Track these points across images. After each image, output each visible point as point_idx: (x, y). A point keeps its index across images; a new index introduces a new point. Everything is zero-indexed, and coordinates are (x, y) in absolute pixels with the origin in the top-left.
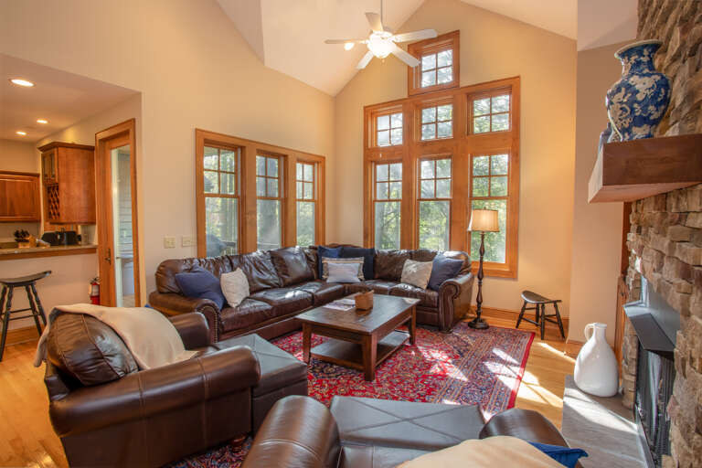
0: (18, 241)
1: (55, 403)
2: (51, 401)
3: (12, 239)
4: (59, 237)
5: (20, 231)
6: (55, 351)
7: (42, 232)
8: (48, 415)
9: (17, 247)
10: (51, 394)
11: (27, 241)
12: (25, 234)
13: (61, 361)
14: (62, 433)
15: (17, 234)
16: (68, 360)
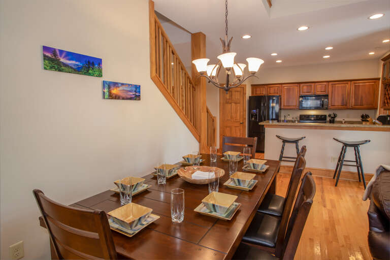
0: (363, 121)
1: (373, 233)
2: (370, 229)
3: (360, 119)
4: (389, 118)
5: (364, 115)
6: (378, 197)
7: (378, 115)
8: (367, 238)
9: (362, 124)
10: (371, 225)
11: (368, 121)
12: (367, 116)
13: (381, 205)
14: (375, 257)
15: (362, 117)
16: (387, 207)
